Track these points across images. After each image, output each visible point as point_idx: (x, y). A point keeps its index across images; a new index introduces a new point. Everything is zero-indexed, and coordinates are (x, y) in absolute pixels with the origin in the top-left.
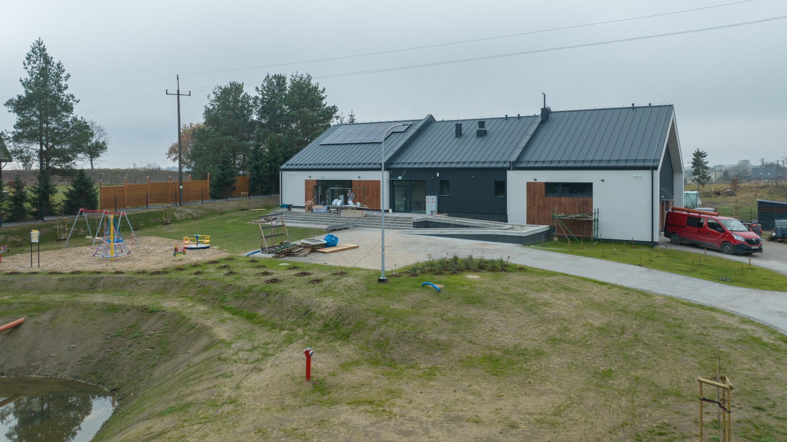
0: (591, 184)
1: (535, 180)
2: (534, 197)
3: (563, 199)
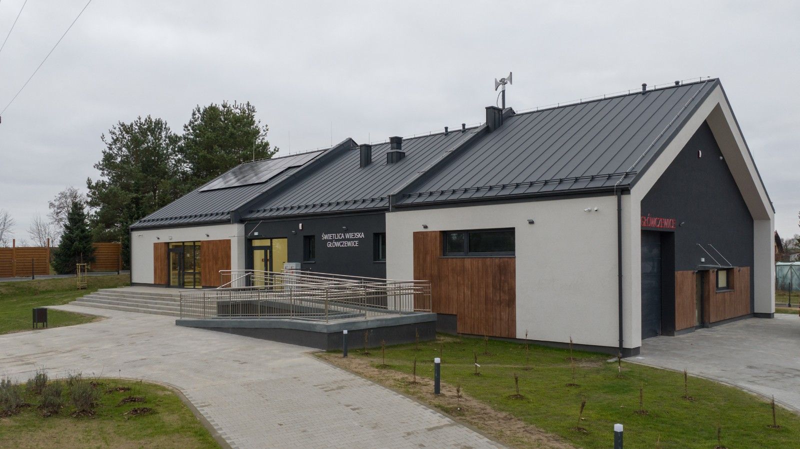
0: (514, 229)
1: (426, 227)
2: (425, 260)
3: (468, 262)
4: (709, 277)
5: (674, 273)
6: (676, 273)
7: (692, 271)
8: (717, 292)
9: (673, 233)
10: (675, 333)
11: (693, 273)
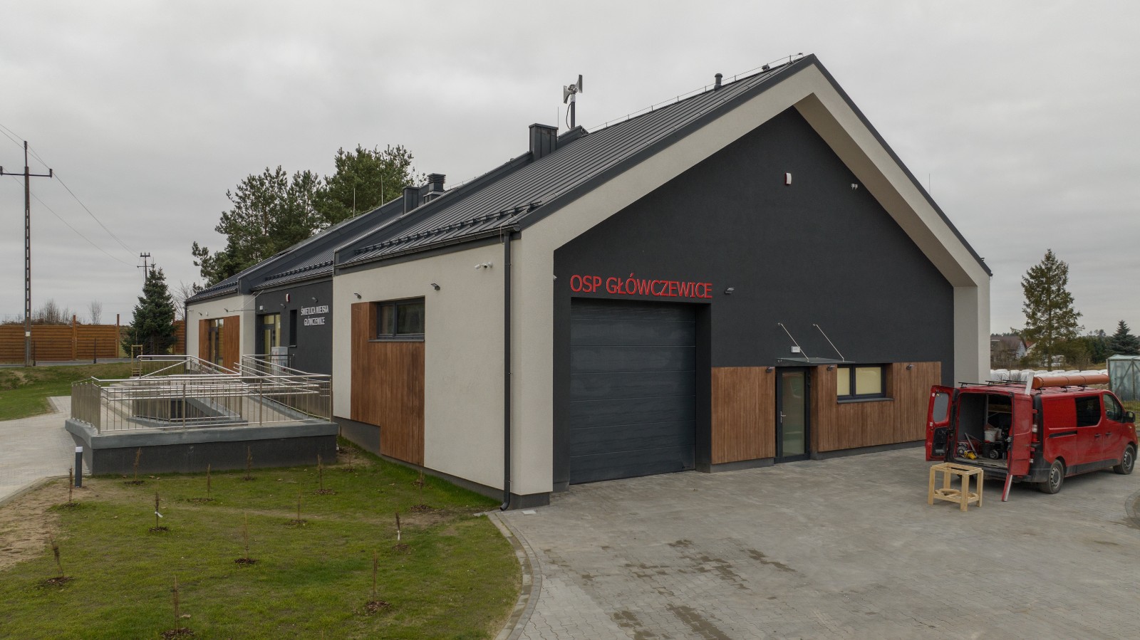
0: (424, 298)
1: (360, 297)
2: (359, 344)
3: (389, 349)
4: (819, 379)
5: (710, 369)
6: (714, 370)
7: (766, 368)
8: (839, 402)
9: (709, 304)
10: (712, 468)
11: (768, 371)
